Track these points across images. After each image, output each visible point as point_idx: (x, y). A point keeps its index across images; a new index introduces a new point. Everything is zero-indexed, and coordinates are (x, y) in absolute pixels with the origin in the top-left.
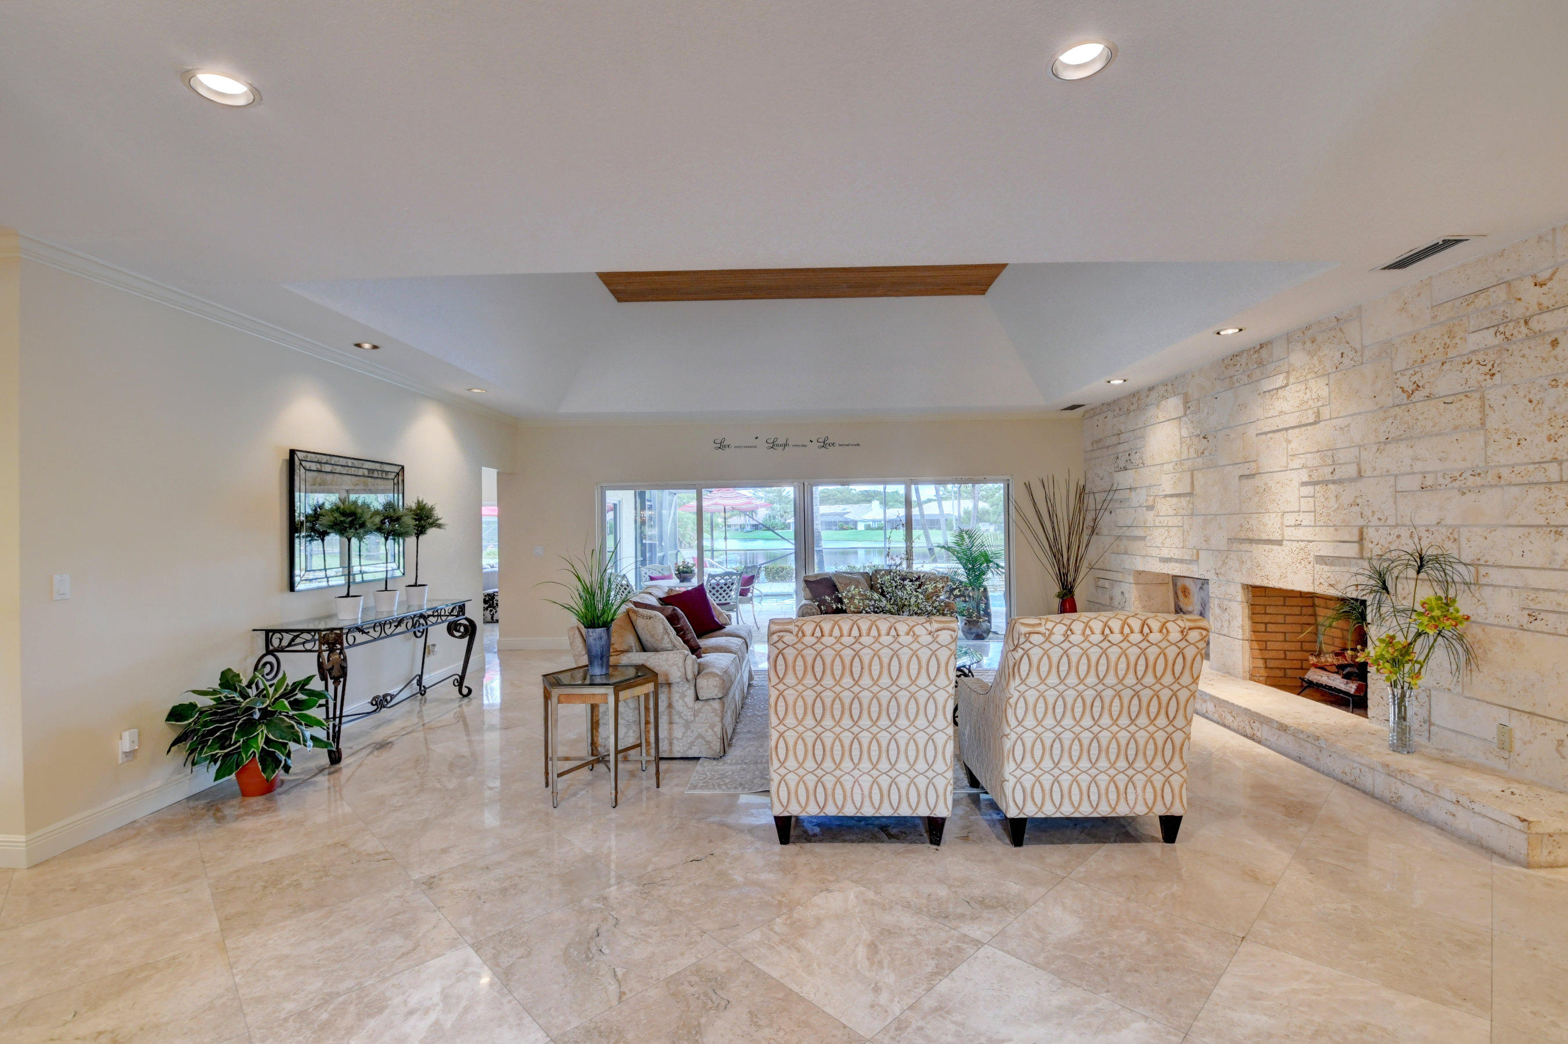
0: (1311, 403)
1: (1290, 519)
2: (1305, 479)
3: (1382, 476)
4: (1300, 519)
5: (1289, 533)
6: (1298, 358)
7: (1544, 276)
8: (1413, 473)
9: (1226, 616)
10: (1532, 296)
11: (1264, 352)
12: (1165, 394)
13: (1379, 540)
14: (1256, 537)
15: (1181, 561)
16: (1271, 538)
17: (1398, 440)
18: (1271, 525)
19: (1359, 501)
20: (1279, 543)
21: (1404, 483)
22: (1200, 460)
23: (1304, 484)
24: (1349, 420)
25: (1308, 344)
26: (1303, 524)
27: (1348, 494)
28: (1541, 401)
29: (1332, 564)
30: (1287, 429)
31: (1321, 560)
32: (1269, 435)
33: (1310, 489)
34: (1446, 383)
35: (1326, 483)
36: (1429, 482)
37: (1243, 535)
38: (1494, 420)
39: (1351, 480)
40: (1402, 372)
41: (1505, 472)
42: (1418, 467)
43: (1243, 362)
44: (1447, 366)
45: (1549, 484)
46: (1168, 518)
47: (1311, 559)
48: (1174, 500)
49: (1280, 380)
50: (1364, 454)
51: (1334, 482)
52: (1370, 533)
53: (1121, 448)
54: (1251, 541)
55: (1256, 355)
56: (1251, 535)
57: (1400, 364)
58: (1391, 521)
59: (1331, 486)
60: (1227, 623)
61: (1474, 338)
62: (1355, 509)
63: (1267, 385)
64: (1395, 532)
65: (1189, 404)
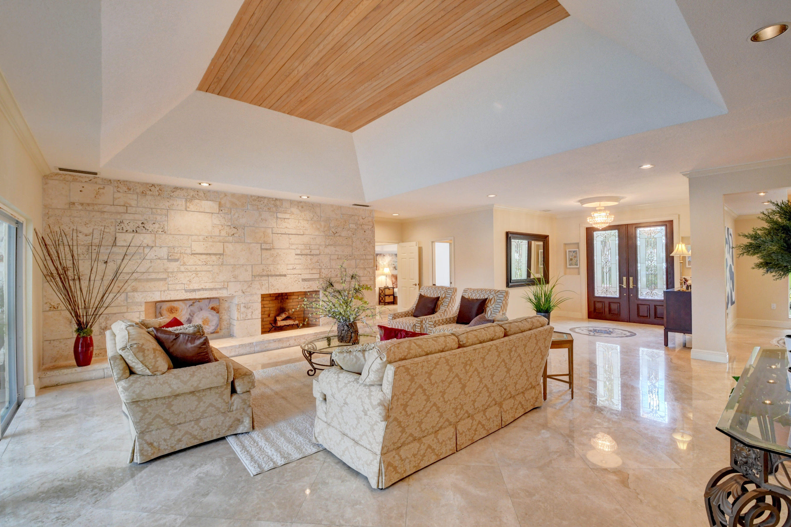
0: (301, 227)
1: (290, 267)
2: (299, 252)
3: (326, 254)
4: (295, 266)
5: (289, 272)
6: (294, 210)
7: (364, 217)
8: (335, 254)
9: (250, 310)
10: (361, 220)
11: (278, 203)
12: (196, 196)
13: (325, 272)
14: (273, 274)
15: (211, 289)
16: (281, 274)
17: (331, 245)
18: (282, 269)
19: (319, 261)
20: (285, 276)
21: (332, 257)
22: (231, 239)
23: (296, 255)
24: (315, 237)
25: (300, 208)
26: (297, 268)
27: (315, 259)
28: (363, 243)
29: (308, 281)
30: (289, 234)
31: (304, 280)
32: (279, 235)
33: (300, 257)
34: (344, 234)
35: (307, 255)
36: (340, 257)
37: (264, 273)
38: (354, 244)
39: (316, 255)
40: (333, 227)
41: (356, 256)
42: (337, 253)
43: (265, 202)
44: (344, 229)
45: (364, 260)
46: (196, 266)
47: (300, 280)
48: (204, 257)
49: (287, 216)
50: (321, 248)
51: (310, 255)
52: (323, 270)
53: (127, 216)
54: (268, 276)
55: (273, 202)
56: (269, 273)
57: (332, 225)
58: (329, 267)
59: (308, 256)
60: (250, 314)
61: (351, 225)
62: (318, 264)
63: (280, 215)
64: (330, 270)
65: (222, 209)
